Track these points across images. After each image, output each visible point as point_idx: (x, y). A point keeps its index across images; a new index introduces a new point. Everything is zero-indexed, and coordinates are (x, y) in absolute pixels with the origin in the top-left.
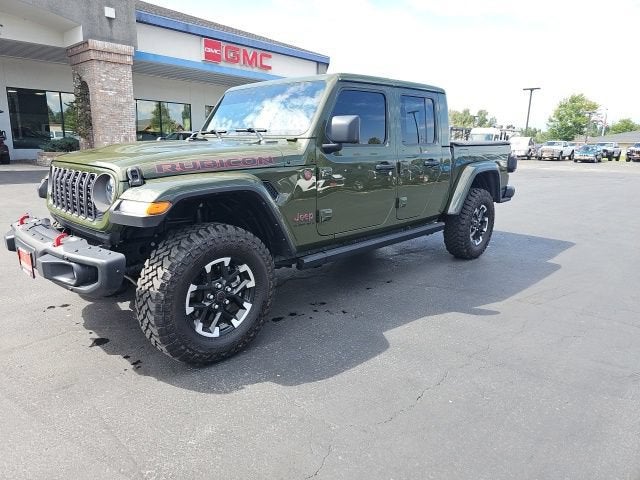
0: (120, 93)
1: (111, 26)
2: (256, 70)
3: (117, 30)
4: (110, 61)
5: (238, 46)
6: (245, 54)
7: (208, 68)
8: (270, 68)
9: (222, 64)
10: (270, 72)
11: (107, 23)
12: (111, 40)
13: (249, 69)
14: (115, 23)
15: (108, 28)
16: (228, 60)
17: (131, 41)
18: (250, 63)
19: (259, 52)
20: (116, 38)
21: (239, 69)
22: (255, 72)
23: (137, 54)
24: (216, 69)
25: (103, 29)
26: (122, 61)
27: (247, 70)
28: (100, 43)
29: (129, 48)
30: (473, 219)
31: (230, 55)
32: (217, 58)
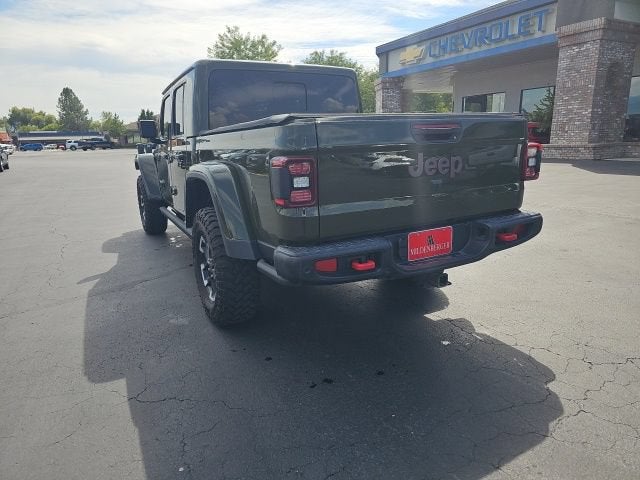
30: (201, 250)
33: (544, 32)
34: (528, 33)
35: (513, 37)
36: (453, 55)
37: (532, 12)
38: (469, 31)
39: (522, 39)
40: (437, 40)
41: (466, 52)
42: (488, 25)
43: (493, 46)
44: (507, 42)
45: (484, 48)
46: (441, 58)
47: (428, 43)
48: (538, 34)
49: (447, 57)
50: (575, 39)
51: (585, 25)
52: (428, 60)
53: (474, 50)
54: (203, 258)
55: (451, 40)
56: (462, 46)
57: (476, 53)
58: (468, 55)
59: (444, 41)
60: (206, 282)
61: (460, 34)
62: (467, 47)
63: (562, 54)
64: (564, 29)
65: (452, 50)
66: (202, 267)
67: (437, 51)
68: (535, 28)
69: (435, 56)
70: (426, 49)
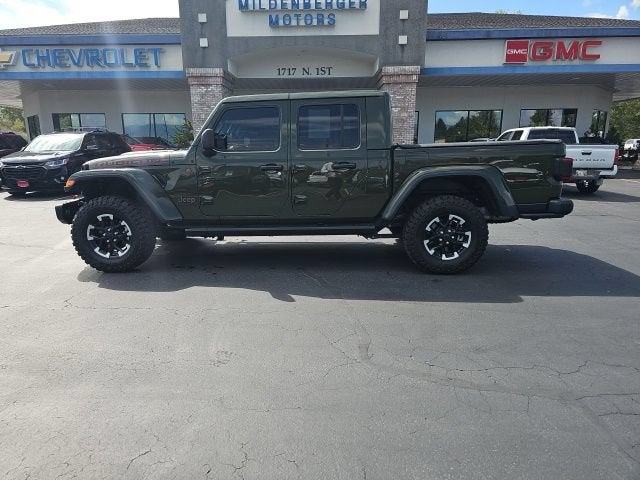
0: (404, 109)
1: (403, 51)
2: (576, 62)
3: (408, 53)
4: (399, 81)
6: (561, 46)
7: (509, 71)
8: (598, 57)
9: (528, 63)
10: (599, 62)
11: (399, 49)
12: (402, 64)
13: (567, 62)
14: (406, 48)
15: (400, 54)
16: (535, 58)
17: (418, 61)
18: (567, 56)
19: (581, 41)
20: (406, 61)
21: (553, 65)
22: (576, 65)
23: (423, 71)
24: (519, 71)
25: (396, 56)
26: (409, 80)
27: (563, 63)
28: (390, 69)
29: (416, 68)
30: (428, 229)
31: (540, 52)
32: (522, 58)
33: (160, 67)
34: (146, 65)
35: (129, 65)
36: (57, 69)
37: (147, 47)
38: (77, 50)
39: (138, 69)
40: (35, 48)
41: (74, 69)
42: (101, 49)
43: (107, 69)
44: (122, 69)
45: (97, 69)
46: (41, 70)
47: (20, 50)
48: (154, 68)
49: (48, 69)
50: (203, 80)
51: (209, 71)
52: (22, 68)
53: (86, 68)
54: (428, 235)
55: (54, 53)
56: (70, 62)
57: (88, 72)
58: (78, 73)
59: (43, 51)
60: (432, 252)
61: (65, 48)
62: (77, 64)
63: (193, 90)
64: (192, 70)
65: (56, 64)
66: (426, 242)
67: (35, 61)
68: (151, 62)
69: (32, 66)
70: (18, 55)
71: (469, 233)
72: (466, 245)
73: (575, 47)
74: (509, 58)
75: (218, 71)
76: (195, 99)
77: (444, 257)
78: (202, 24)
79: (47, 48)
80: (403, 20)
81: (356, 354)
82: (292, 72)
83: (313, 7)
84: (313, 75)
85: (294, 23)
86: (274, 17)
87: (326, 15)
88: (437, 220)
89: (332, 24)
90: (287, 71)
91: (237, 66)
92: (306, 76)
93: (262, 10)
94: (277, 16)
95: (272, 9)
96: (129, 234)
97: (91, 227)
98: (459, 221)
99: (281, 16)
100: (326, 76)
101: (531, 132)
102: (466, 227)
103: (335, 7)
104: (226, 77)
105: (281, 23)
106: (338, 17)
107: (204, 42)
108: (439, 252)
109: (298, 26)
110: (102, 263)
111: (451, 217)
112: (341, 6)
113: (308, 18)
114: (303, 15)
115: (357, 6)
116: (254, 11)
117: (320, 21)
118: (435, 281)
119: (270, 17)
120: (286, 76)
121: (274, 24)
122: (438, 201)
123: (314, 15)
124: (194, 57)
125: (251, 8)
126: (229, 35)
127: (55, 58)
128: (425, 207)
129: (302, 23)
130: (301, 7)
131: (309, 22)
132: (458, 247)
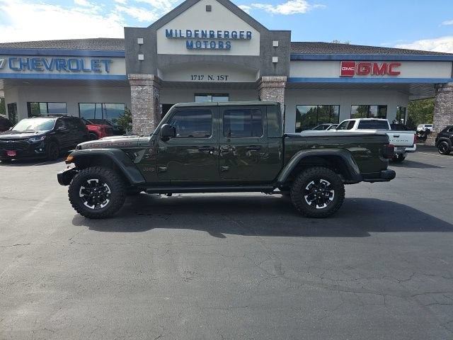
1: (275, 67)
2: (386, 76)
3: (279, 69)
4: (272, 86)
5: (369, 62)
6: (376, 66)
7: (343, 81)
8: (399, 73)
9: (355, 76)
10: (399, 76)
11: (273, 66)
12: (275, 75)
13: (380, 77)
14: (277, 65)
15: (273, 68)
16: (359, 73)
17: (286, 73)
18: (380, 73)
19: (388, 63)
20: (277, 73)
21: (370, 78)
22: (385, 78)
23: (289, 79)
24: (350, 81)
25: (271, 69)
26: (280, 85)
27: (377, 77)
28: (268, 78)
29: (283, 78)
30: (307, 188)
31: (362, 69)
32: (352, 73)
33: (108, 72)
34: (99, 71)
35: (87, 71)
36: (34, 72)
37: (100, 59)
38: (49, 60)
39: (93, 73)
40: (18, 57)
41: (47, 72)
42: (67, 59)
43: (71, 73)
44: (82, 73)
45: (63, 73)
46: (22, 72)
47: (8, 58)
48: (104, 73)
49: (28, 72)
50: (140, 82)
51: (144, 76)
52: (8, 71)
53: (56, 72)
54: (307, 192)
55: (33, 62)
56: (44, 67)
57: (57, 75)
58: (50, 75)
59: (25, 60)
60: (310, 203)
61: (41, 58)
62: (49, 69)
63: (132, 89)
64: (132, 75)
65: (33, 68)
66: (306, 197)
67: (18, 66)
68: (103, 68)
69: (16, 69)
70: (5, 62)
71: (333, 191)
72: (331, 199)
73: (385, 66)
74: (343, 72)
75: (151, 76)
76: (134, 94)
77: (317, 207)
78: (140, 45)
79: (29, 57)
80: (275, 47)
81: (274, 272)
82: (201, 78)
83: (216, 36)
84: (216, 80)
85: (203, 46)
86: (190, 42)
87: (224, 42)
88: (313, 182)
89: (228, 48)
90: (198, 78)
91: (163, 73)
92: (210, 81)
93: (182, 38)
94: (192, 42)
95: (189, 37)
96: (109, 192)
97: (82, 188)
98: (326, 183)
99: (194, 42)
100: (224, 81)
101: (361, 122)
102: (331, 187)
103: (230, 37)
104: (156, 80)
105: (194, 46)
106: (233, 44)
107: (141, 57)
108: (314, 203)
109: (206, 49)
110: (89, 213)
111: (321, 181)
112: (235, 38)
113: (213, 43)
114: (209, 42)
115: (245, 37)
116: (176, 38)
117: (221, 46)
118: (313, 222)
119: (187, 42)
120: (197, 80)
121: (190, 47)
122: (313, 170)
123: (217, 42)
124: (134, 66)
125: (174, 36)
126: (159, 53)
127: (33, 64)
128: (305, 175)
129: (209, 47)
130: (208, 36)
131: (213, 46)
132: (326, 200)
